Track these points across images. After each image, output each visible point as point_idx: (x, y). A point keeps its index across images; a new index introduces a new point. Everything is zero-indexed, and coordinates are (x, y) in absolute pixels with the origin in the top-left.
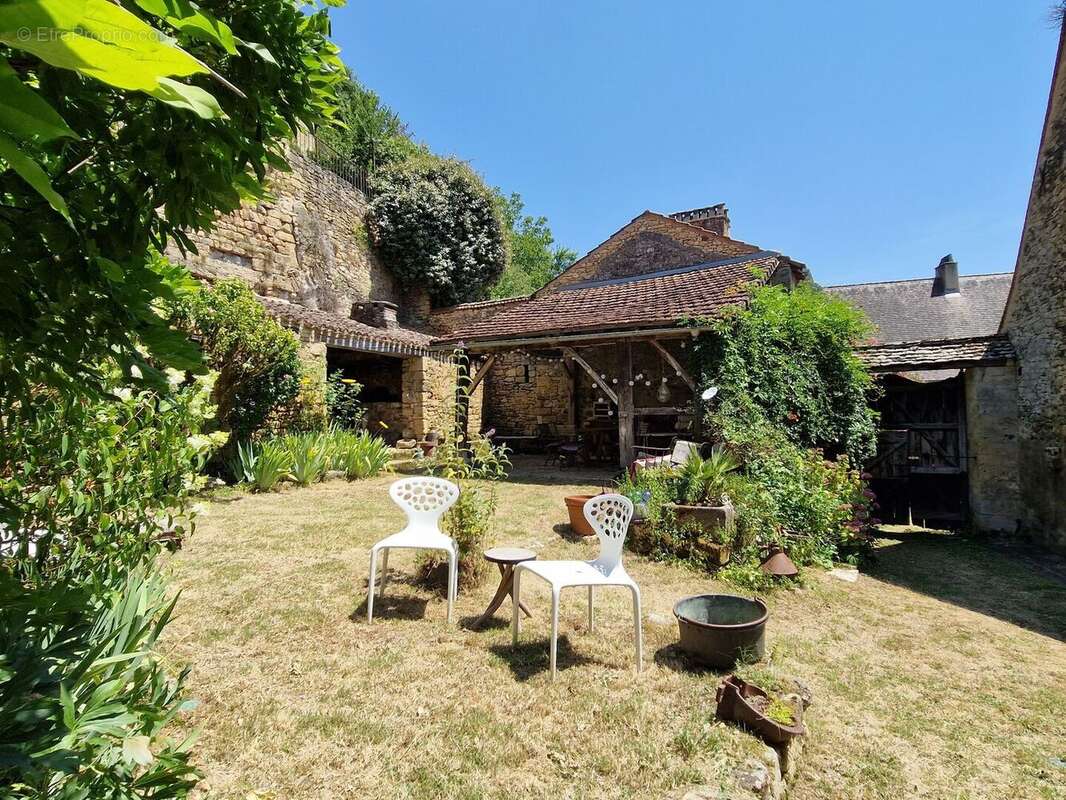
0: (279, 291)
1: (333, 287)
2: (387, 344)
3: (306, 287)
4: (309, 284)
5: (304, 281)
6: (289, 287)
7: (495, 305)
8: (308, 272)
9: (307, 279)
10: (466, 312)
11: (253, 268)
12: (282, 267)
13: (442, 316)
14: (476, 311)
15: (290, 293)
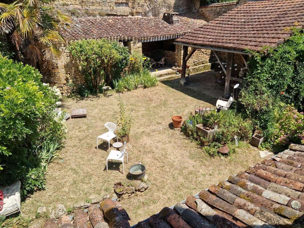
0: (138, 13)
1: (158, 6)
2: (166, 37)
3: (147, 9)
4: (148, 7)
5: (147, 7)
6: (141, 11)
7: (223, 6)
8: (148, 3)
9: (148, 6)
10: (212, 8)
11: (129, 7)
12: (139, 4)
13: (203, 9)
14: (216, 8)
15: (142, 13)
